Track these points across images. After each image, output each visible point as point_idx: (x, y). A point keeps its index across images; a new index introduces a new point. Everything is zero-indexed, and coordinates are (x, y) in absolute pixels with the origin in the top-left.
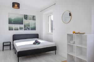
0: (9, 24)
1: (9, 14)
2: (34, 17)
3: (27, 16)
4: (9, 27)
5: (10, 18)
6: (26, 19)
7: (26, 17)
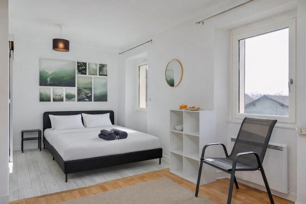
0: (40, 85)
1: (40, 59)
2: (102, 67)
3: (85, 64)
4: (41, 95)
5: (44, 71)
6: (82, 74)
7: (82, 68)
